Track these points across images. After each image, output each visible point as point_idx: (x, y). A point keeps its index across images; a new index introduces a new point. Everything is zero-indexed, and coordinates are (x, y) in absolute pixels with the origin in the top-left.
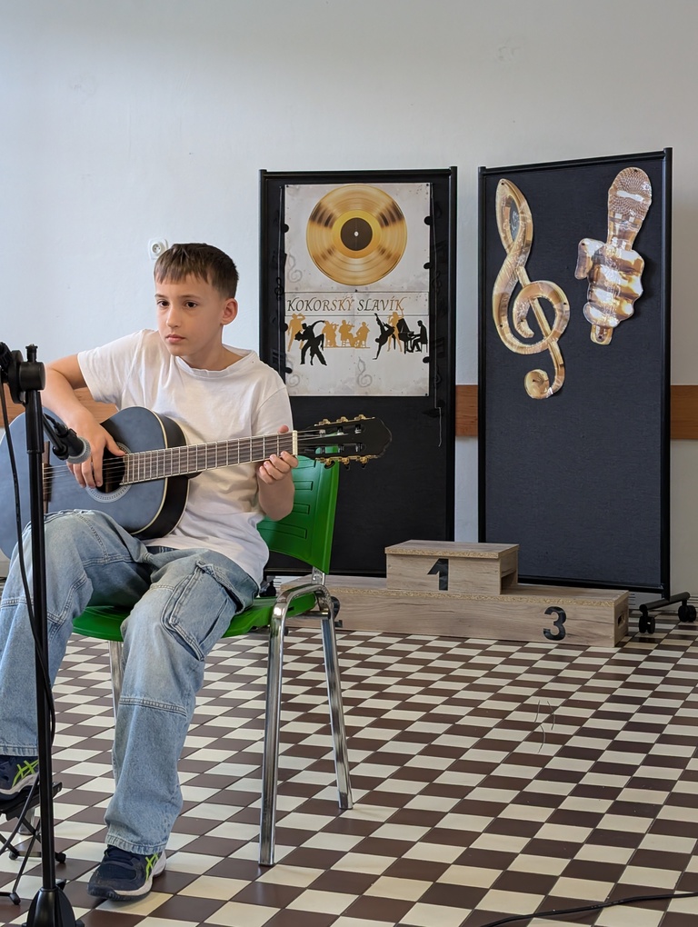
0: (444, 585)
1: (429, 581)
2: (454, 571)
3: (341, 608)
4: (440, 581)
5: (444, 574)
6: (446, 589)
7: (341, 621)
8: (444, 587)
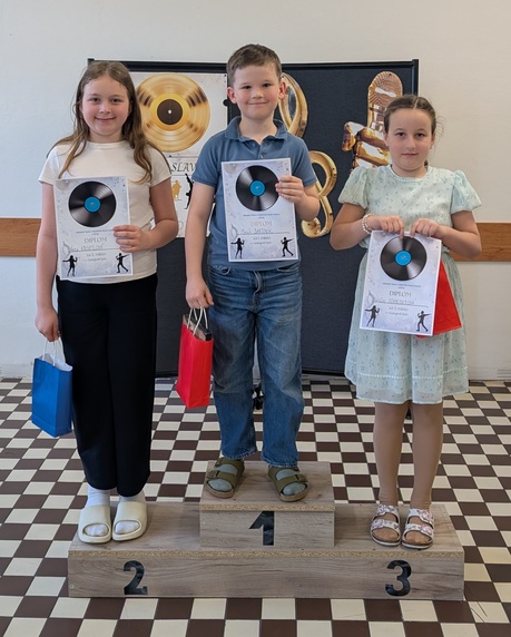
0: (268, 540)
1: (251, 536)
2: (280, 525)
3: (145, 573)
4: (264, 535)
5: (269, 528)
6: (272, 544)
7: (145, 588)
8: (270, 541)
